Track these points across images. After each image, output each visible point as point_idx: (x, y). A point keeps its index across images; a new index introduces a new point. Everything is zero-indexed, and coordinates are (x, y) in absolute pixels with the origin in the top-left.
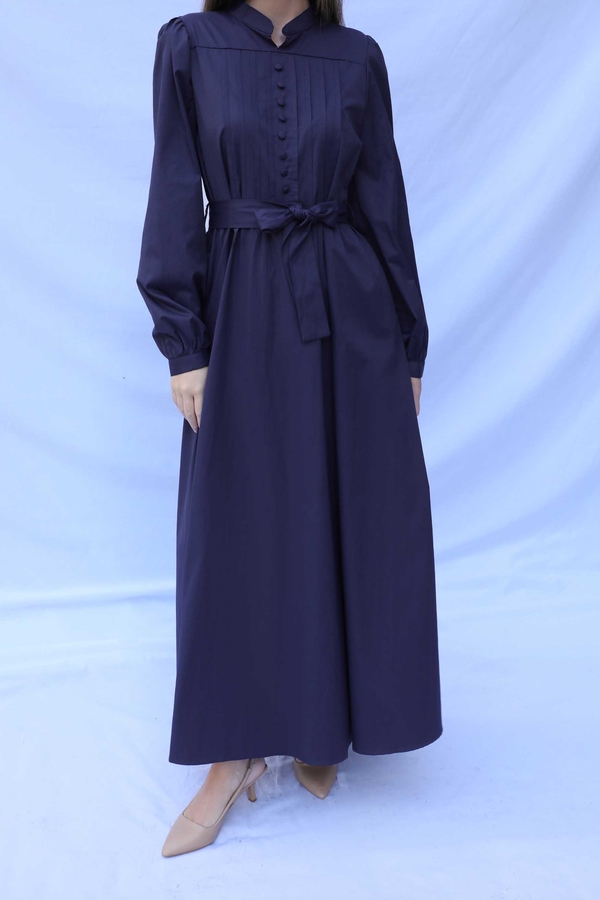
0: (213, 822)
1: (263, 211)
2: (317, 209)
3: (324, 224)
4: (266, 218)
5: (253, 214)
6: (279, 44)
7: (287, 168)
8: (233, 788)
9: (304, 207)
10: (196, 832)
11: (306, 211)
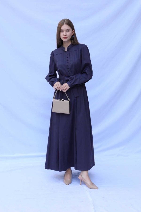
6: (66, 51)
7: (69, 70)
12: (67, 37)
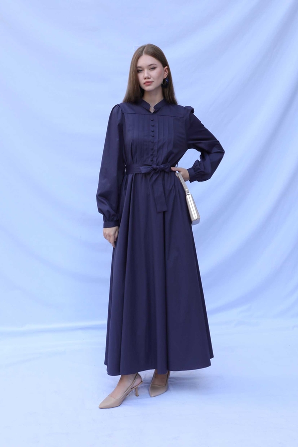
0: (119, 398)
1: (143, 167)
2: (162, 166)
3: (165, 172)
4: (144, 170)
5: (139, 168)
6: (152, 112)
7: (153, 153)
8: (128, 386)
9: (157, 165)
10: (113, 401)
11: (158, 167)
12: (152, 82)
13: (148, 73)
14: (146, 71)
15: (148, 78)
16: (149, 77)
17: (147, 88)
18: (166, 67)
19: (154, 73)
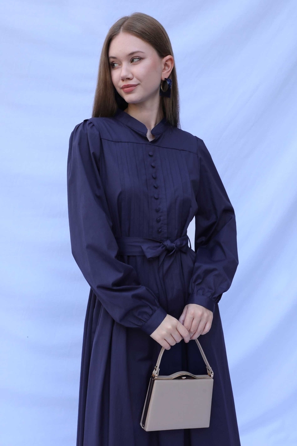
1: (147, 245)
2: (178, 242)
4: (150, 250)
5: (140, 247)
7: (160, 217)
11: (174, 245)
12: (136, 86)
13: (127, 70)
14: (125, 64)
15: (129, 79)
16: (130, 76)
17: (128, 98)
18: (168, 57)
19: (139, 69)
